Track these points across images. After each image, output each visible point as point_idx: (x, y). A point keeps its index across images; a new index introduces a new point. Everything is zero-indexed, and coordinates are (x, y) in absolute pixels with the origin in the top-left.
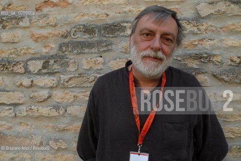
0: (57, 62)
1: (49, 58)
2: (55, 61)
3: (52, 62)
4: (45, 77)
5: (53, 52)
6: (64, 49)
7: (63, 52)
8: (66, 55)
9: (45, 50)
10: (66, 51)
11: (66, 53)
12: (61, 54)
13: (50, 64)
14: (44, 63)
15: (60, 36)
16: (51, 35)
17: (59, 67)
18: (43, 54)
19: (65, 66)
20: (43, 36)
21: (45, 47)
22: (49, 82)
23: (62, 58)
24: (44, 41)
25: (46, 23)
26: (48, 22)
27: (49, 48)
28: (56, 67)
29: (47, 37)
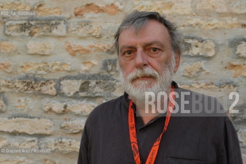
0: (99, 84)
1: (89, 78)
2: (97, 83)
3: (93, 83)
4: (83, 102)
5: (95, 71)
6: (110, 67)
7: (108, 72)
8: (111, 75)
9: (84, 68)
10: (112, 70)
11: (112, 73)
12: (106, 73)
13: (90, 85)
14: (82, 84)
15: (105, 50)
16: (93, 49)
17: (102, 90)
18: (81, 72)
19: (110, 89)
20: (84, 50)
21: (85, 63)
22: (88, 109)
23: (106, 78)
24: (84, 55)
25: (88, 32)
26: (91, 31)
27: (90, 65)
28: (98, 90)
29: (88, 52)
